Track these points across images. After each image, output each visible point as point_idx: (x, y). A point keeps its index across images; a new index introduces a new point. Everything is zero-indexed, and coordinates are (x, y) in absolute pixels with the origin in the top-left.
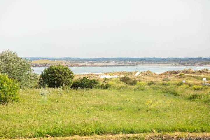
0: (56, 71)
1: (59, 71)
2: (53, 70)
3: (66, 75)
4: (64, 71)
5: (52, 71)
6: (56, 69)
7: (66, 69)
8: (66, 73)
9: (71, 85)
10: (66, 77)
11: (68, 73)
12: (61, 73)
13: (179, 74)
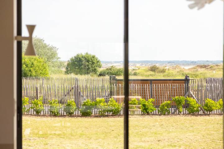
0: (83, 59)
1: (86, 59)
2: (80, 58)
3: (93, 63)
4: (91, 59)
5: (78, 59)
6: (82, 57)
7: (94, 57)
8: (94, 61)
9: (99, 74)
10: (93, 66)
11: (95, 61)
12: (88, 61)
13: (209, 67)
